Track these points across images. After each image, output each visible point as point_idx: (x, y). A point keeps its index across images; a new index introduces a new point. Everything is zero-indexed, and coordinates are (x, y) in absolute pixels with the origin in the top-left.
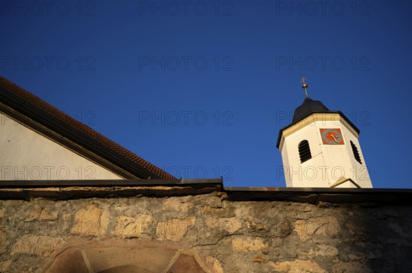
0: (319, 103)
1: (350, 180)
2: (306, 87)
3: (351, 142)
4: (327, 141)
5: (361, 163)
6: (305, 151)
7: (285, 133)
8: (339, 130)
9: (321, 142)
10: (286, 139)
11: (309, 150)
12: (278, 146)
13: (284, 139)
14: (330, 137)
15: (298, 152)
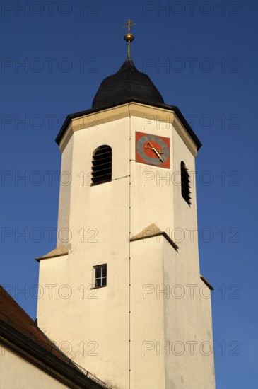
0: (145, 78)
1: (164, 234)
2: (131, 40)
3: (182, 164)
4: (143, 156)
5: (189, 203)
6: (102, 166)
7: (75, 122)
8: (166, 141)
9: (133, 157)
10: (76, 133)
11: (110, 165)
12: (58, 141)
13: (72, 133)
14: (151, 150)
15: (91, 165)
